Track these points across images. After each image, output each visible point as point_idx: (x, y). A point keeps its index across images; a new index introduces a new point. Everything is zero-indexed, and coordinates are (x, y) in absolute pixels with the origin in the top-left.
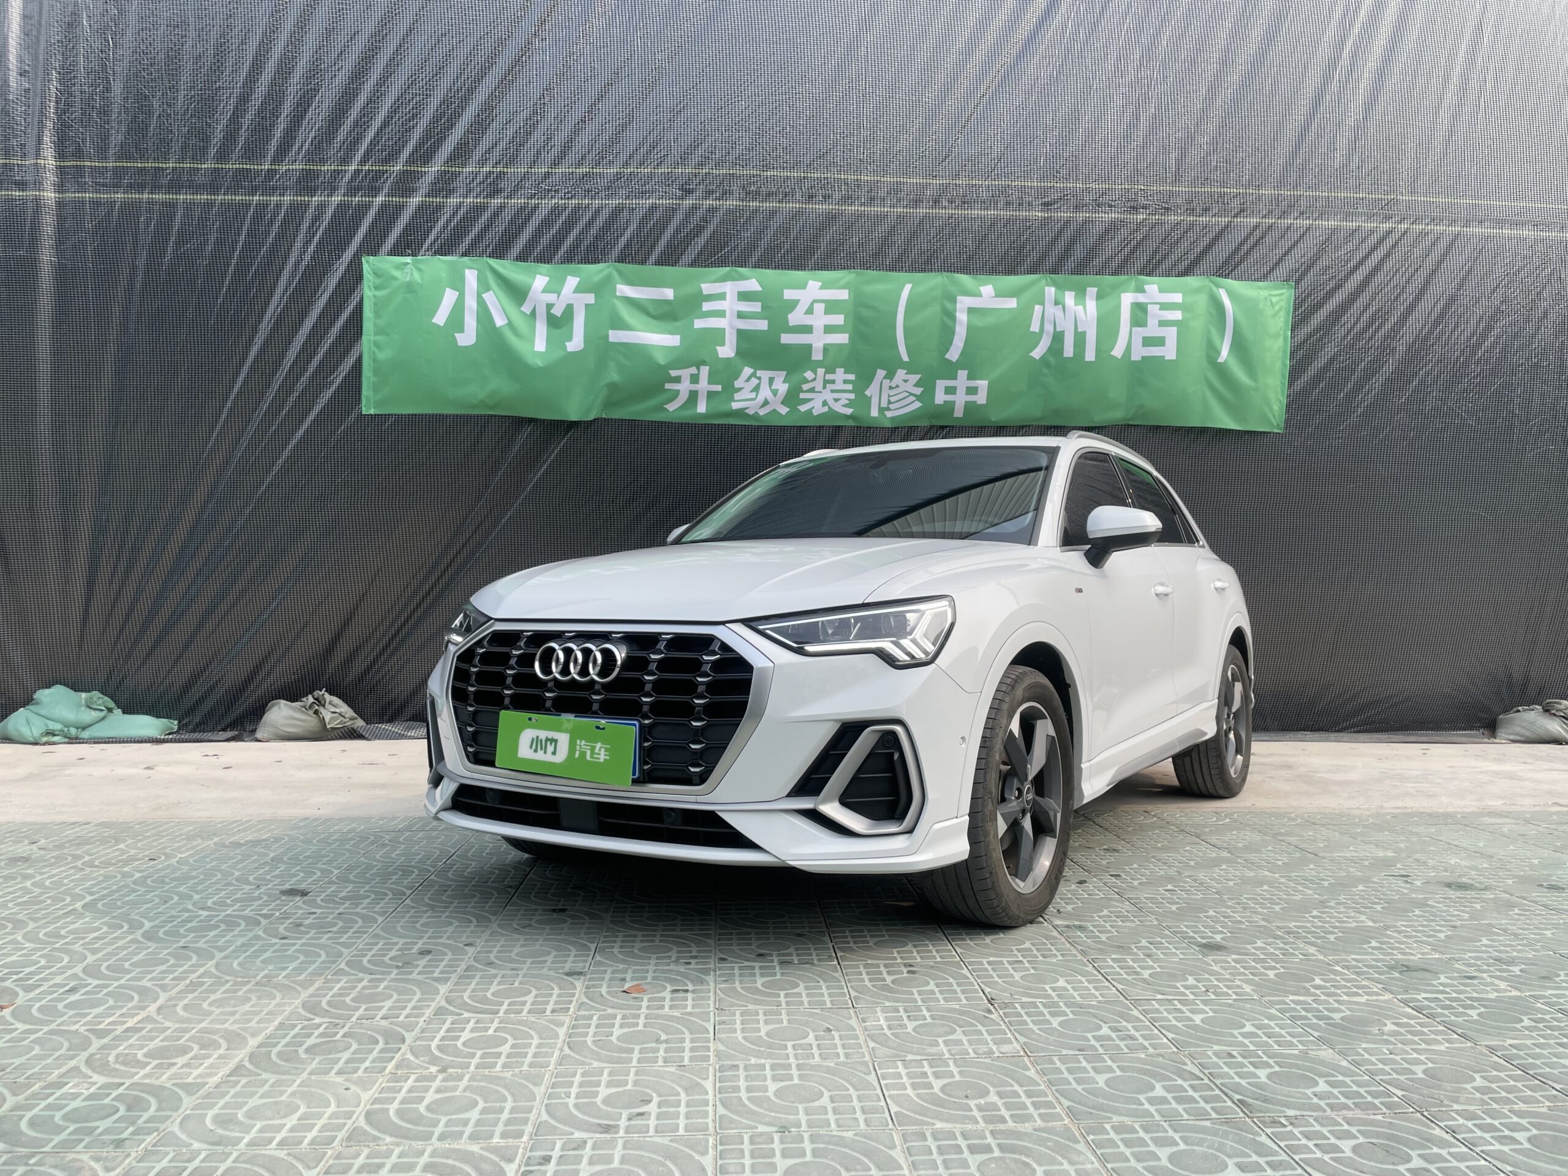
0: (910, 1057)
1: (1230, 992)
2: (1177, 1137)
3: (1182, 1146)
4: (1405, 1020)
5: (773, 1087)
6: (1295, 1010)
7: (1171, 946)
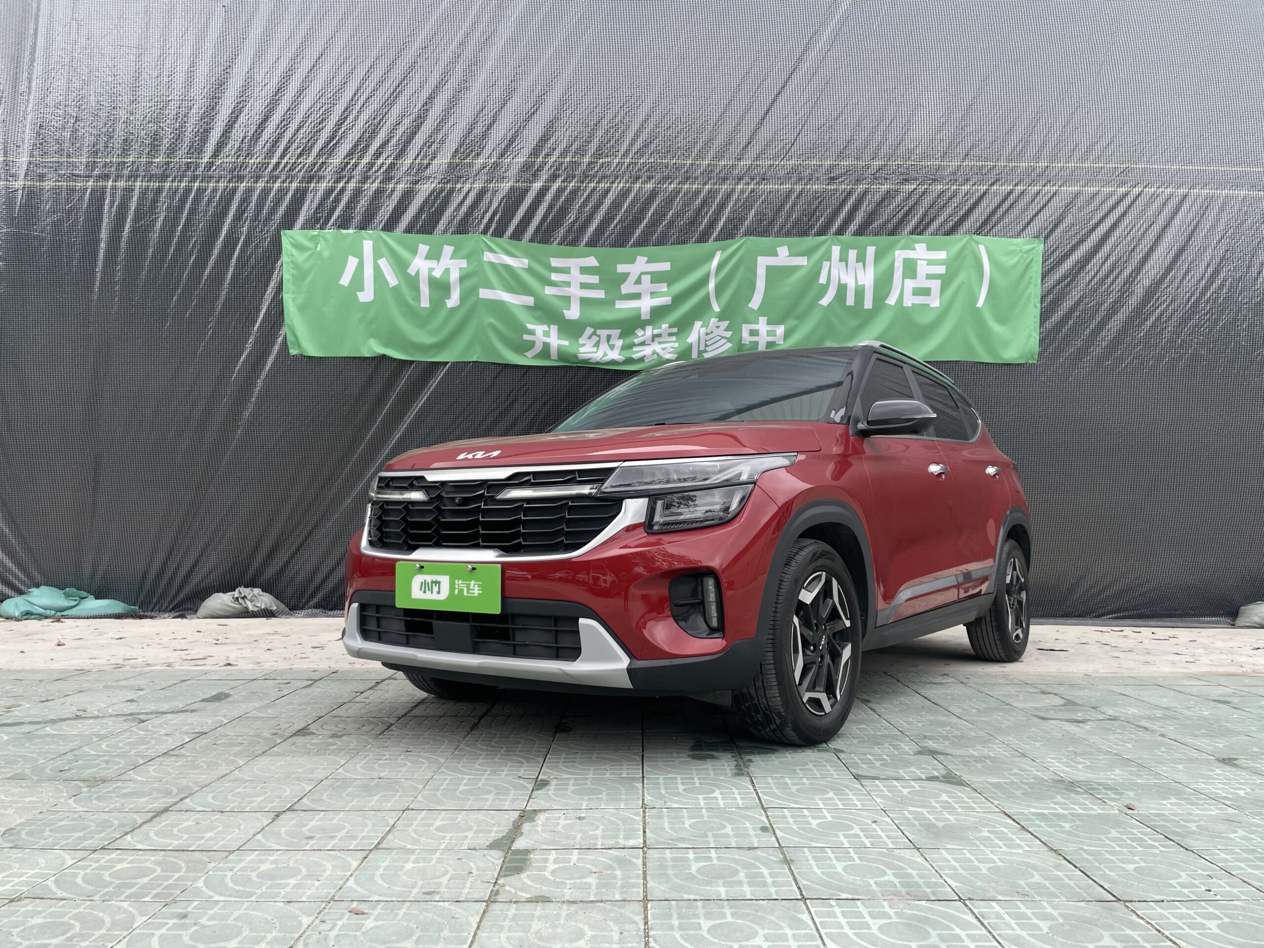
0: (545, 847)
1: (858, 803)
2: (728, 912)
3: (729, 919)
4: (1002, 829)
5: (409, 866)
6: (908, 819)
7: (831, 769)
